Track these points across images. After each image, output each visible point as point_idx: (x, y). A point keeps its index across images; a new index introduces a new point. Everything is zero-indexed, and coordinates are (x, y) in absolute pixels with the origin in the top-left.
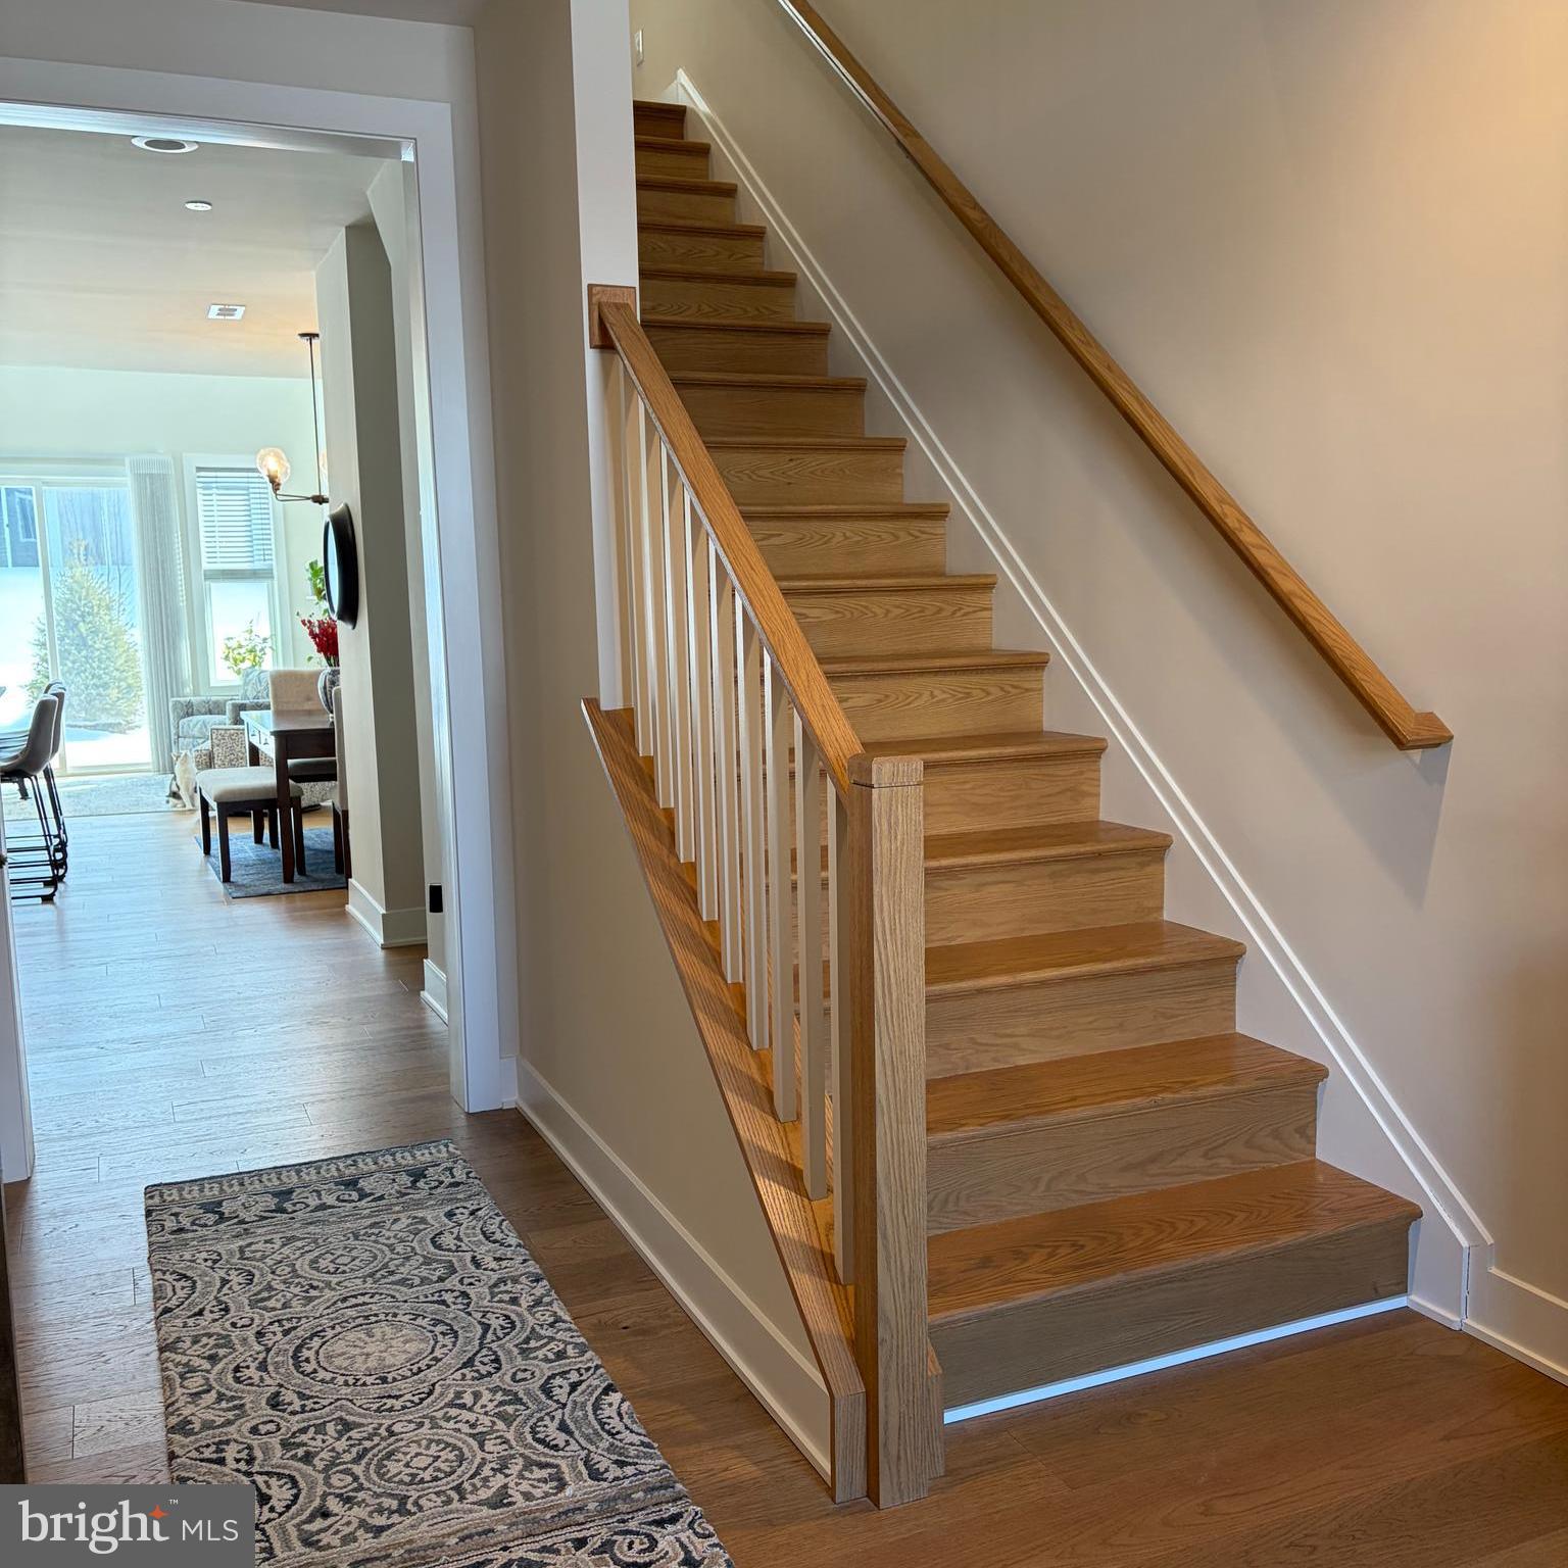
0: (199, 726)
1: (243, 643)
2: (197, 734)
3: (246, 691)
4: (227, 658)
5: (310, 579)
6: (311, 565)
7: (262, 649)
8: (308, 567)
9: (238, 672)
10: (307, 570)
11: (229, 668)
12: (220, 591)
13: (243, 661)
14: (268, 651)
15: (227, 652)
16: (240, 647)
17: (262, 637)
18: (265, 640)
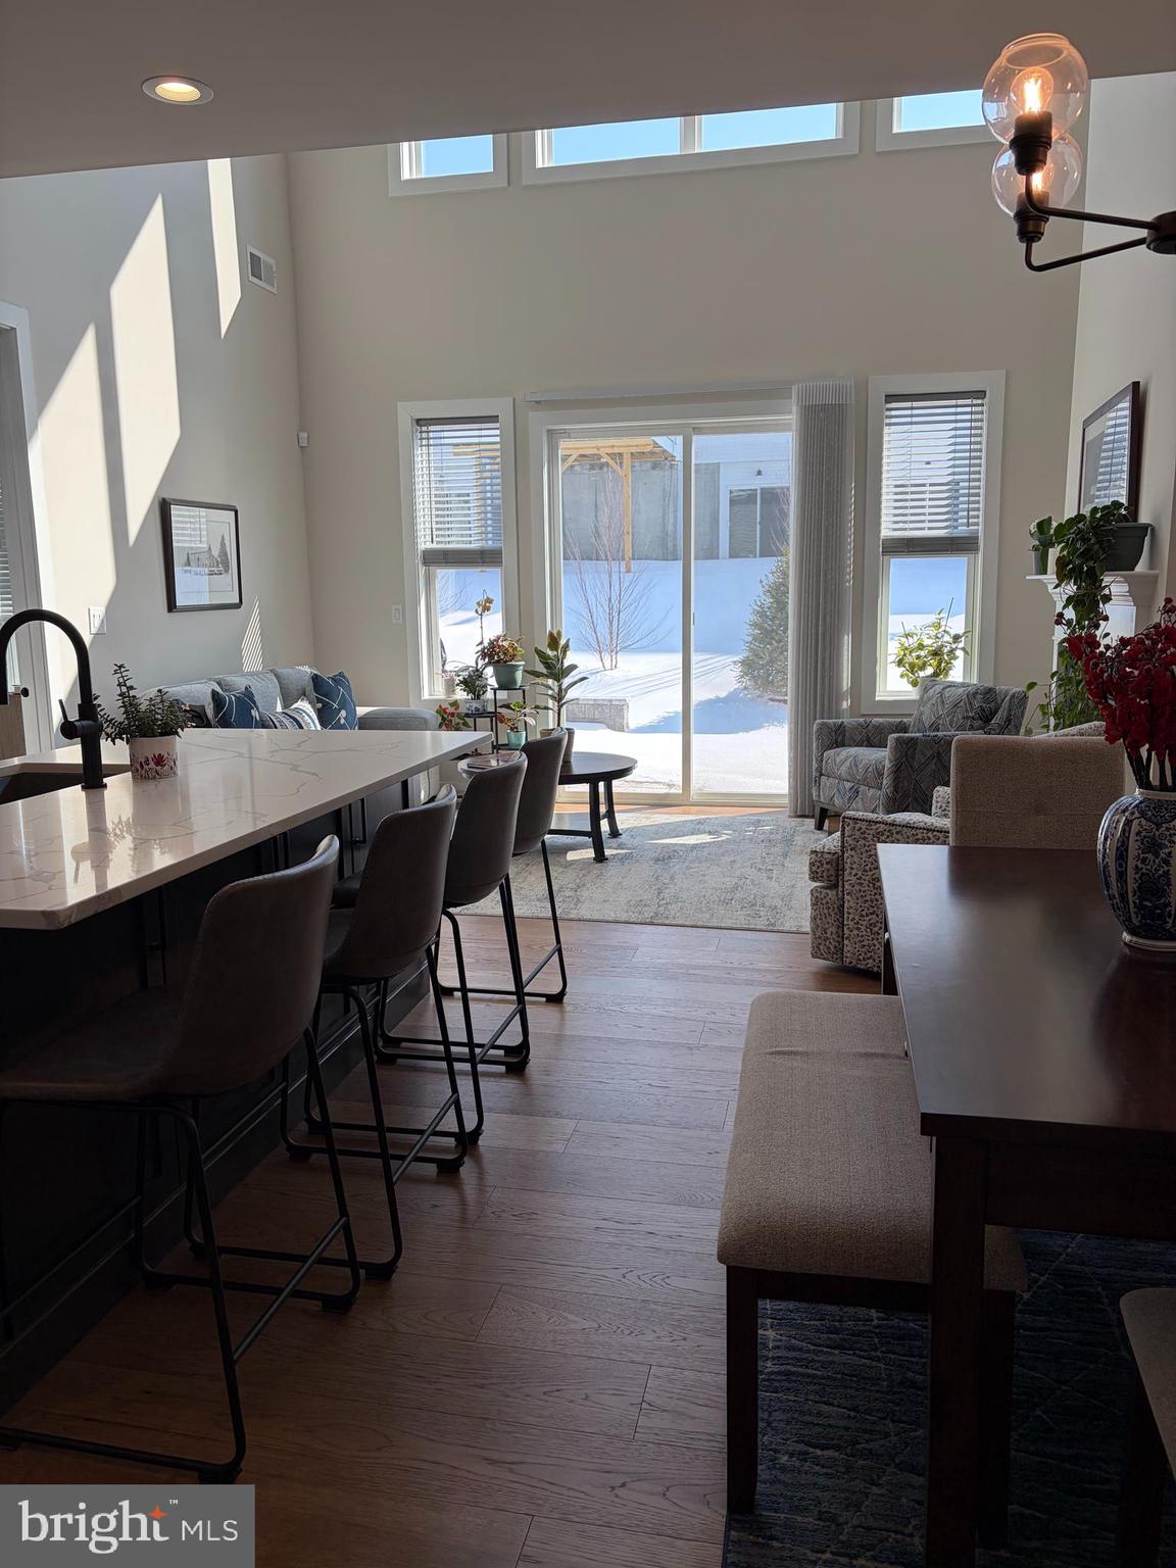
0: (847, 764)
1: (927, 642)
2: (844, 775)
3: (922, 714)
4: (900, 663)
5: (1035, 548)
6: (1040, 525)
7: (952, 651)
8: (1033, 527)
9: (914, 684)
10: (1032, 535)
11: (902, 676)
12: (899, 569)
13: (922, 668)
14: (960, 653)
15: (902, 653)
16: (921, 647)
17: (953, 633)
18: (956, 638)
